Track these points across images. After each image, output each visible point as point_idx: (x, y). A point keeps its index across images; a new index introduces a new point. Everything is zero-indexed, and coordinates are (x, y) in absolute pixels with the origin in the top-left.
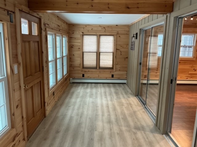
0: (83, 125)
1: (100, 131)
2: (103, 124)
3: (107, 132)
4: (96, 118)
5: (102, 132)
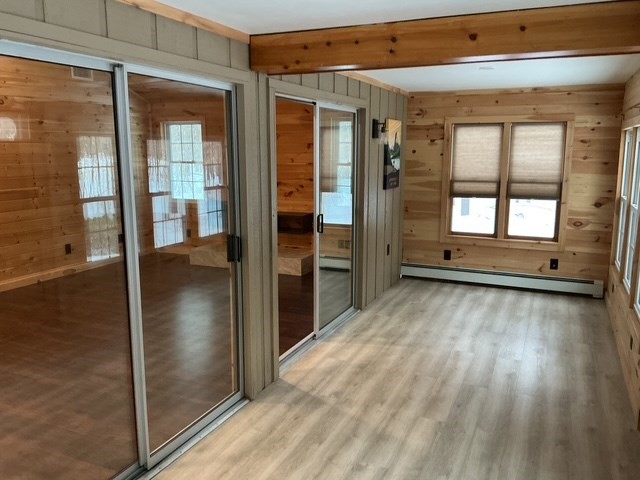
0: (477, 449)
1: (426, 420)
2: (407, 436)
3: (409, 413)
4: (420, 469)
5: (424, 415)
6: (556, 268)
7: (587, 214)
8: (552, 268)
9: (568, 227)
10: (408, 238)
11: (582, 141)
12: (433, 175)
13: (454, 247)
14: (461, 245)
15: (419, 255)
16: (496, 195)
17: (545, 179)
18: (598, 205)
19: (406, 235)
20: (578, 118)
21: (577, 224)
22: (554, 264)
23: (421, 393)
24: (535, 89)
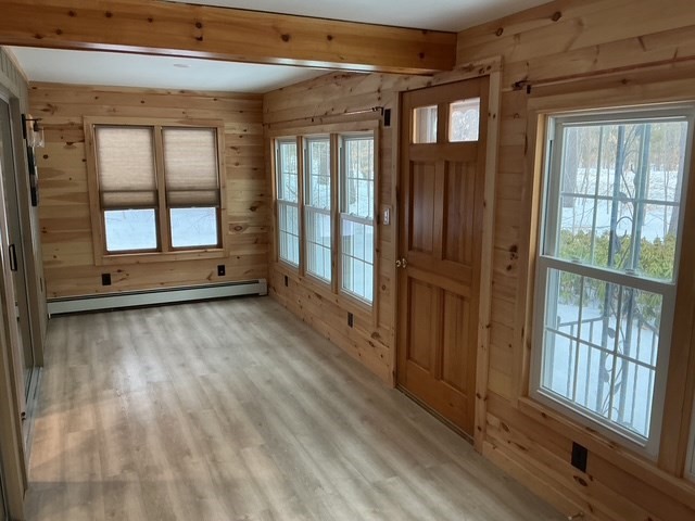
1: (248, 450)
2: (249, 472)
3: (226, 451)
5: (241, 446)
6: (224, 274)
7: (245, 218)
8: (220, 274)
9: (230, 233)
10: (52, 266)
11: (233, 148)
12: (76, 185)
13: (113, 270)
14: (121, 265)
15: (68, 286)
16: (155, 205)
17: (202, 186)
18: (253, 209)
19: (49, 263)
20: (227, 125)
21: (237, 228)
22: (221, 271)
23: (214, 429)
24: (182, 92)
